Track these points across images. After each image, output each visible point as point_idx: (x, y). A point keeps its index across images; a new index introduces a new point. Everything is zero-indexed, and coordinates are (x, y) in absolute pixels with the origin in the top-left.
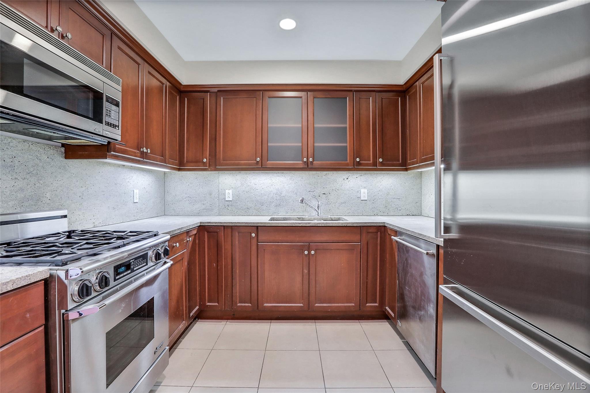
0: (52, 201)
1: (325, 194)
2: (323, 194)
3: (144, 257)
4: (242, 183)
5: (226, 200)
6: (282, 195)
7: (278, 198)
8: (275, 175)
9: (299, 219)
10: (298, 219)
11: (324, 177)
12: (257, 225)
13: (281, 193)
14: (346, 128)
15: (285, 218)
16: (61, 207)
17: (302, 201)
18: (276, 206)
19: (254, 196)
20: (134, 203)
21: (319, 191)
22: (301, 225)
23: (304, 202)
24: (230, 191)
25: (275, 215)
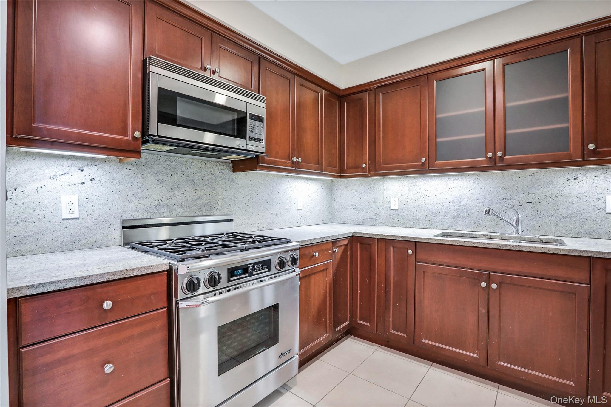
0: (222, 208)
1: (531, 203)
2: (528, 202)
3: (266, 264)
4: (410, 189)
5: (392, 209)
6: (462, 204)
7: (456, 207)
8: (452, 178)
9: (485, 237)
10: (483, 237)
11: (529, 178)
12: (415, 241)
13: (460, 202)
14: (566, 98)
15: (464, 234)
16: (229, 212)
17: (488, 212)
18: (454, 218)
19: (424, 204)
20: (298, 210)
21: (520, 199)
22: (475, 245)
23: (490, 213)
24: (396, 199)
25: (452, 229)
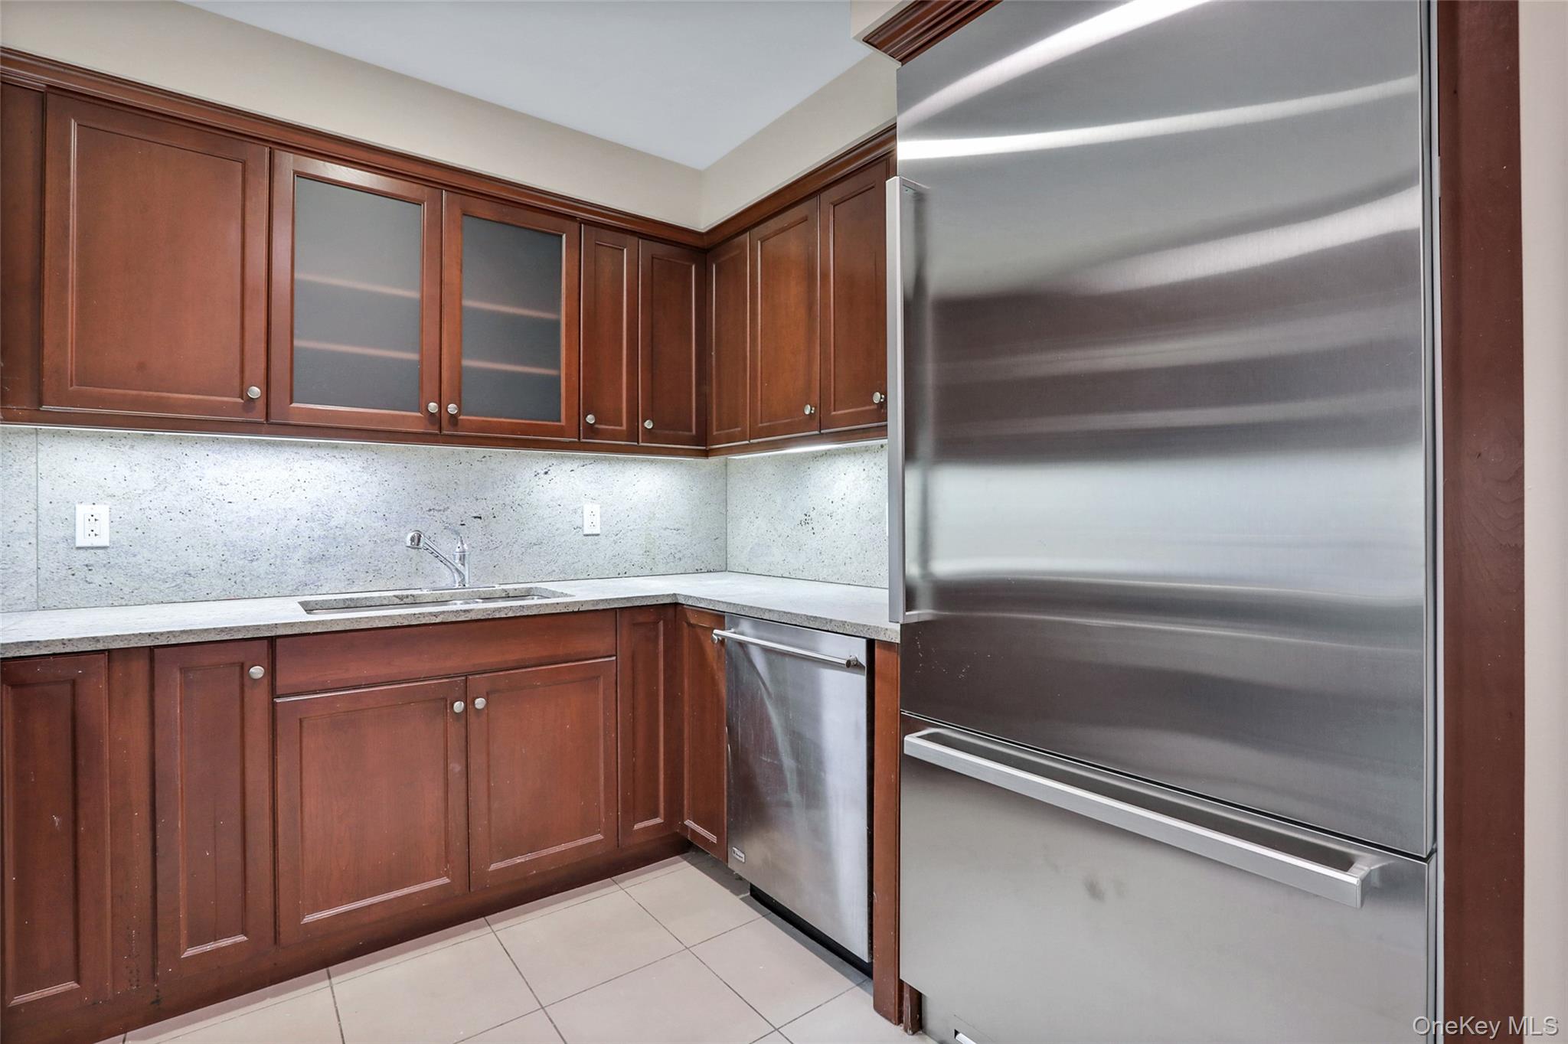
1: (480, 518)
2: (475, 517)
4: (161, 478)
5: (80, 544)
6: (333, 523)
7: (319, 532)
8: (307, 452)
9: (402, 601)
10: (397, 601)
11: (478, 466)
12: (273, 634)
13: (330, 518)
14: (557, 323)
15: (351, 600)
17: (416, 541)
18: (311, 561)
19: (215, 526)
21: (462, 510)
22: (438, 620)
23: (421, 545)
24: (102, 511)
25: (307, 593)
